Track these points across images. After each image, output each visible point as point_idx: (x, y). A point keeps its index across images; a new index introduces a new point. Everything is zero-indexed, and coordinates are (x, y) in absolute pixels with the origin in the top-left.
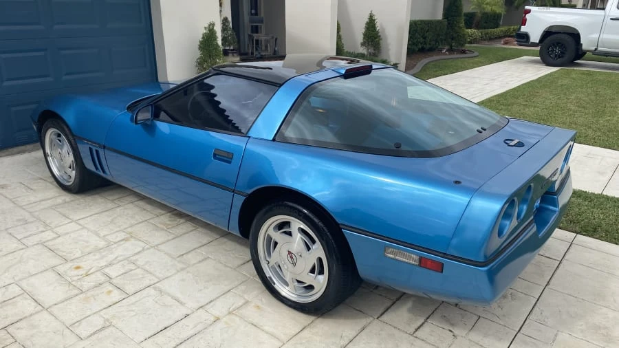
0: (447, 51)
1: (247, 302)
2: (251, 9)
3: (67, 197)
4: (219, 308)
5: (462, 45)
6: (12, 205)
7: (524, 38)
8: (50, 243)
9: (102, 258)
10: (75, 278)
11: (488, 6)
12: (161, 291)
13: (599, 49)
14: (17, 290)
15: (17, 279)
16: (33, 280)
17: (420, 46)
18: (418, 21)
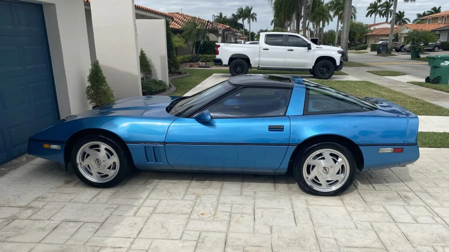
5: (178, 69)
7: (219, 62)
13: (260, 66)
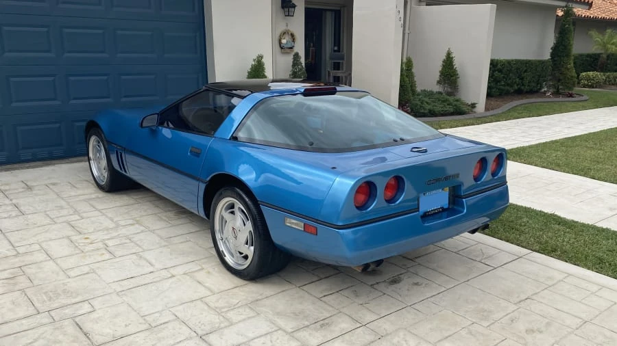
0: (552, 94)
1: (203, 269)
2: (335, 46)
3: (101, 194)
4: (178, 271)
6: (56, 196)
8: (73, 222)
9: (108, 234)
10: (82, 244)
11: (614, 47)
12: (141, 257)
14: (37, 247)
15: (40, 241)
16: (51, 243)
17: (516, 87)
18: (512, 61)
